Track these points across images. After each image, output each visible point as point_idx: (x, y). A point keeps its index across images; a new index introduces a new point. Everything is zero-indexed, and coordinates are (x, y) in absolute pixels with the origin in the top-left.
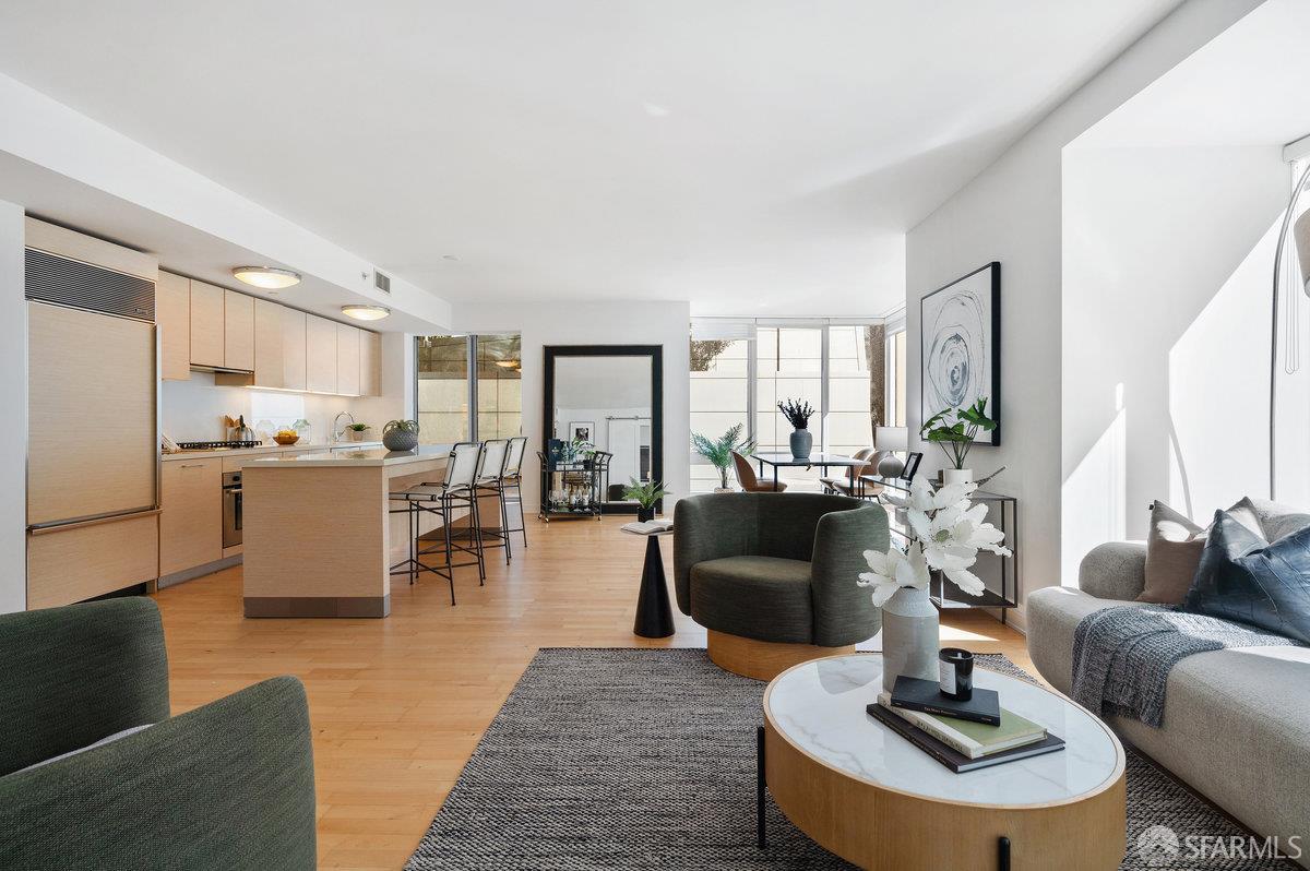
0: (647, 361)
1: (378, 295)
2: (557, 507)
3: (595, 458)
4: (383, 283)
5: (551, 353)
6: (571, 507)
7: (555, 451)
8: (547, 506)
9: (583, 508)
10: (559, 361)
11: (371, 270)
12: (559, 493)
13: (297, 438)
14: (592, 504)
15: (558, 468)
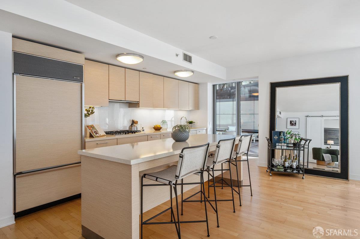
0: (337, 86)
1: (186, 64)
2: (276, 167)
3: (300, 142)
4: (188, 58)
5: (274, 86)
6: (285, 168)
7: (276, 137)
8: (271, 166)
9: (293, 169)
10: (279, 90)
11: (181, 53)
12: (278, 160)
13: (162, 128)
14: (298, 168)
15: (277, 147)
